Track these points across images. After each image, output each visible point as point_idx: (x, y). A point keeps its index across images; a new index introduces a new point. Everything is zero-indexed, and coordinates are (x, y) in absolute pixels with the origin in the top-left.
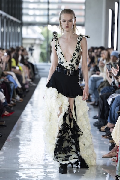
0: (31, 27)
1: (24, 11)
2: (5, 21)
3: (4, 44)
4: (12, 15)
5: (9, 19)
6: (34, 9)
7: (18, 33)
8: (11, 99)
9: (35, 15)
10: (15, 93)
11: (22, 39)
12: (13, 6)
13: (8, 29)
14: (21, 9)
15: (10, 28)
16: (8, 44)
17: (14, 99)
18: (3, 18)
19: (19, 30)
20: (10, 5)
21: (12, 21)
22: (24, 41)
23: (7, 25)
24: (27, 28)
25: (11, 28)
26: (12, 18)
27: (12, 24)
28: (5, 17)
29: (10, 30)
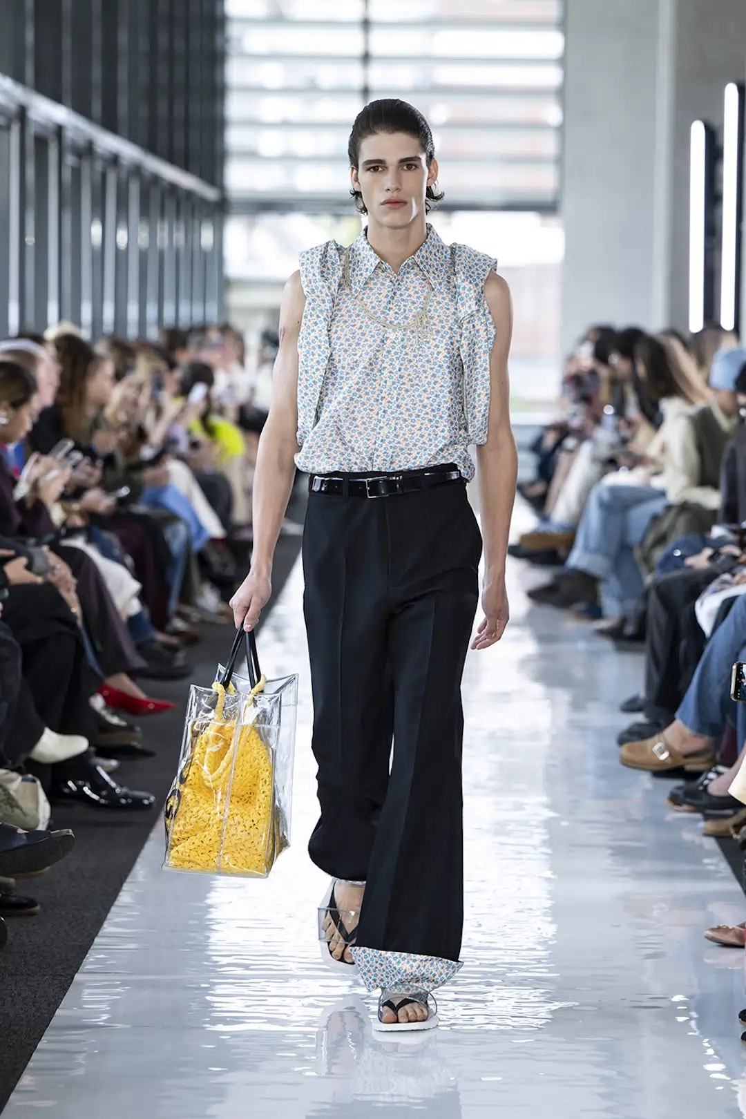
0: (269, 221)
1: (235, 138)
2: (134, 189)
3: (133, 312)
4: (170, 159)
5: (156, 179)
6: (285, 125)
7: (205, 255)
8: (173, 605)
9: (289, 158)
10: (195, 575)
11: (226, 284)
12: (179, 110)
13: (153, 235)
14: (216, 125)
15: (162, 229)
16: (152, 312)
17: (187, 610)
18: (124, 175)
19: (207, 237)
20: (162, 108)
21: (173, 188)
22: (236, 299)
23: (145, 212)
24: (251, 226)
25: (166, 227)
26: (171, 173)
27: (170, 206)
28: (137, 170)
29: (162, 240)
